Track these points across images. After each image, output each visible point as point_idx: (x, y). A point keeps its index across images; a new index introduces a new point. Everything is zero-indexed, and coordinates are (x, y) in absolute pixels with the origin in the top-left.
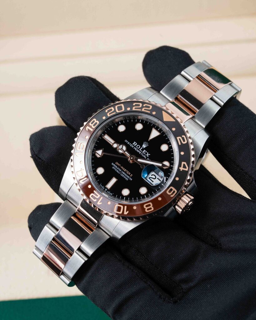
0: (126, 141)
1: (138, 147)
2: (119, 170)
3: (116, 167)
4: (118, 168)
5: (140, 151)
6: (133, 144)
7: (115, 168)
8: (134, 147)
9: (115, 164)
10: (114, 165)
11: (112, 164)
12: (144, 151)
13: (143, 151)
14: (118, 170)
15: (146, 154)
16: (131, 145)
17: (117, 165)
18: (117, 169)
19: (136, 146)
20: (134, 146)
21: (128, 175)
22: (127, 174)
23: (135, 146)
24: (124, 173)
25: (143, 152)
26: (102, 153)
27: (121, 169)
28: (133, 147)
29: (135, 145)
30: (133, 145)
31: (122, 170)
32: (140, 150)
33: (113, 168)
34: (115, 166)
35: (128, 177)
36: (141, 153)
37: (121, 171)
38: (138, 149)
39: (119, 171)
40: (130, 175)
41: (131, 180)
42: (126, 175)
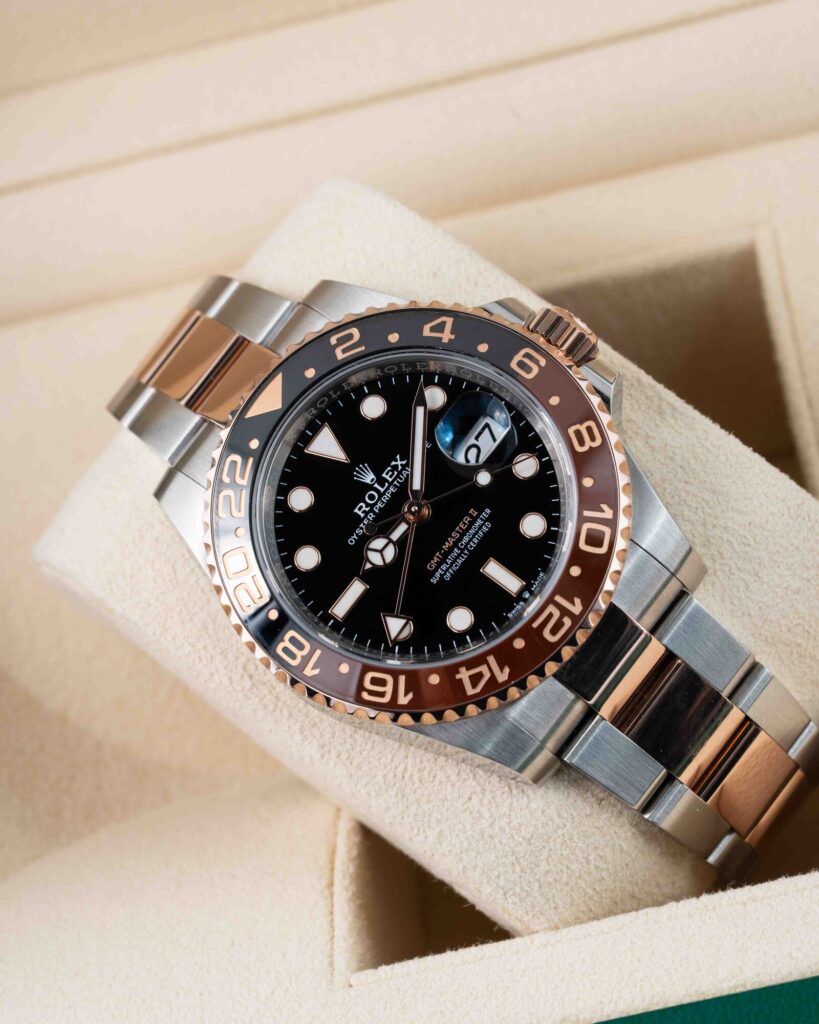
0: (352, 541)
1: (372, 497)
2: (457, 557)
3: (444, 567)
4: (449, 562)
5: (388, 489)
6: (362, 515)
7: (447, 570)
8: (374, 513)
9: (436, 570)
10: (438, 575)
11: (434, 581)
12: (387, 477)
13: (387, 481)
14: (455, 560)
15: (395, 468)
16: (366, 522)
17: (439, 565)
18: (452, 564)
19: (367, 505)
20: (371, 511)
21: (472, 523)
22: (469, 528)
23: (367, 509)
24: (466, 539)
25: (390, 480)
26: (397, 616)
27: (451, 550)
28: (371, 516)
29: (364, 508)
30: (365, 517)
31: (455, 544)
32: (382, 490)
33: (448, 577)
34: (443, 571)
35: (479, 522)
36: (395, 486)
37: (459, 548)
38: (379, 499)
39: (459, 555)
40: (471, 516)
41: (488, 511)
42: (472, 531)
